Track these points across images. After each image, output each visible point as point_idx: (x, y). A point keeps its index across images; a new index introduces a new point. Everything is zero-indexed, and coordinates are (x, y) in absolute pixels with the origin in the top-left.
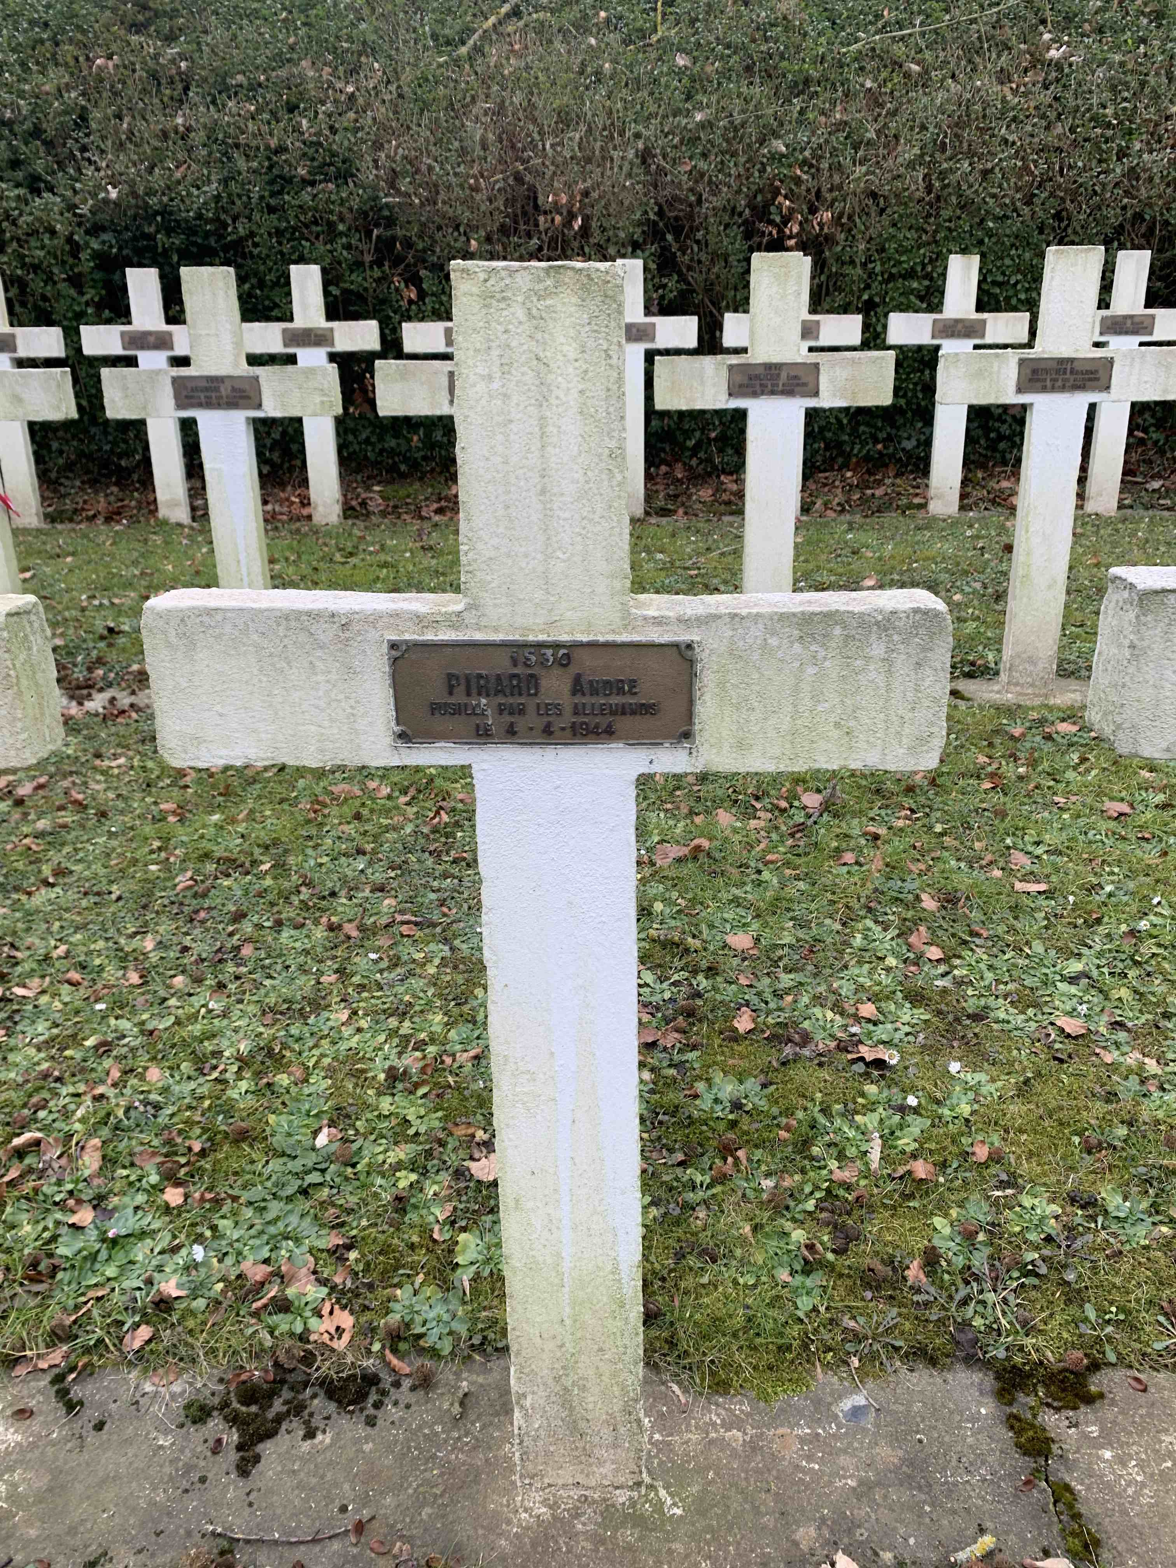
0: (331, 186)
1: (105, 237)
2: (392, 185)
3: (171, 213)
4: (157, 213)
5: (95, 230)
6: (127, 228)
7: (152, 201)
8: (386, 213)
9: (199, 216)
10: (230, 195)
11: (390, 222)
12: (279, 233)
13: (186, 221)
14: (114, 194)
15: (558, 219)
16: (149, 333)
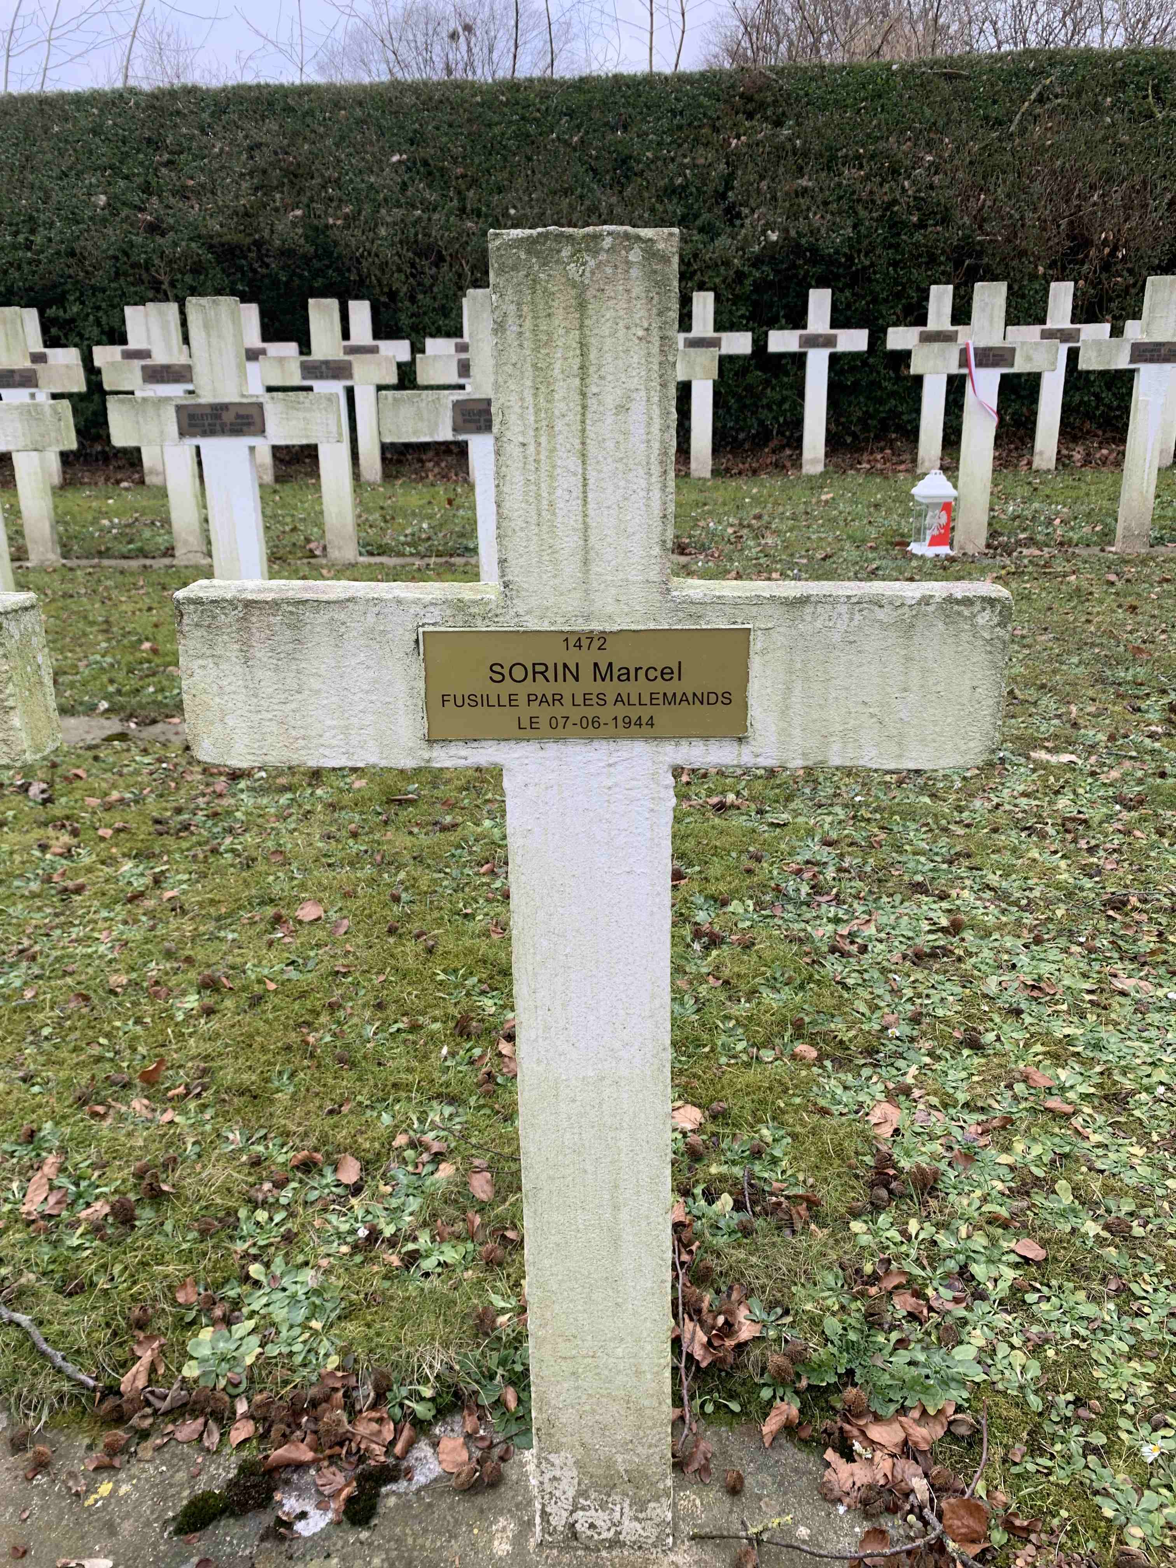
0: (939, 228)
1: (765, 268)
2: (980, 227)
3: (817, 250)
4: (807, 250)
5: (757, 262)
6: (782, 262)
7: (803, 241)
8: (978, 248)
9: (837, 252)
10: (859, 237)
11: (980, 254)
12: (895, 264)
13: (829, 255)
14: (774, 237)
15: (1107, 250)
16: (820, 336)
